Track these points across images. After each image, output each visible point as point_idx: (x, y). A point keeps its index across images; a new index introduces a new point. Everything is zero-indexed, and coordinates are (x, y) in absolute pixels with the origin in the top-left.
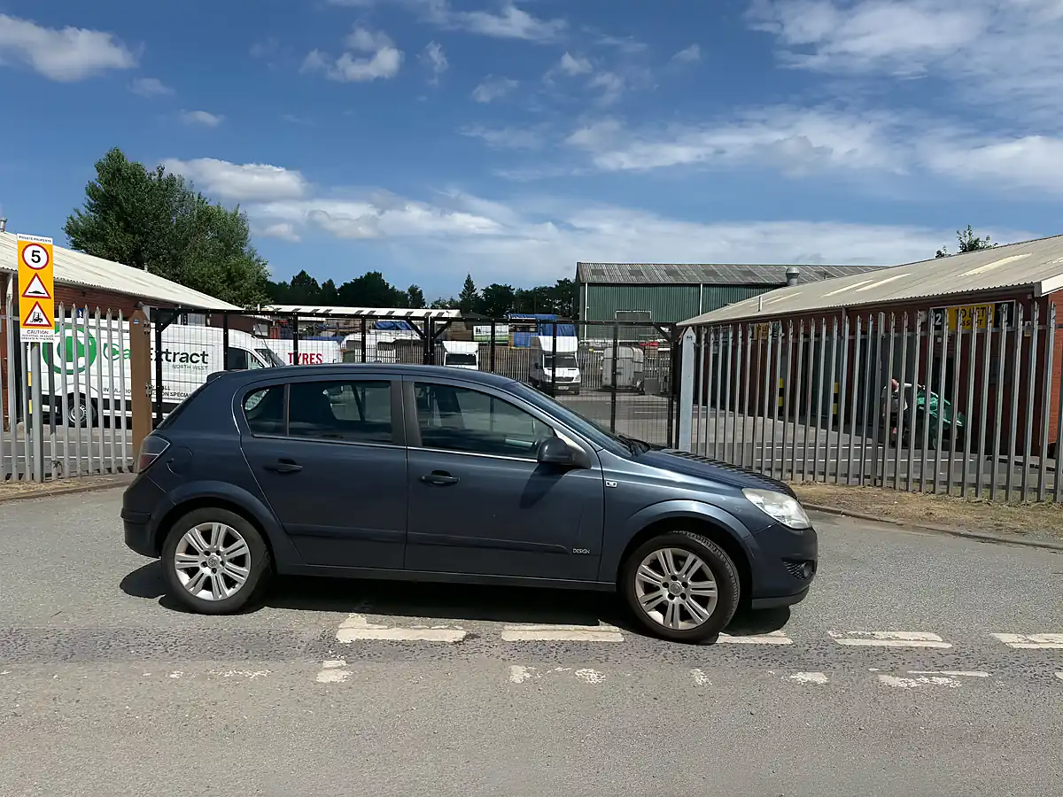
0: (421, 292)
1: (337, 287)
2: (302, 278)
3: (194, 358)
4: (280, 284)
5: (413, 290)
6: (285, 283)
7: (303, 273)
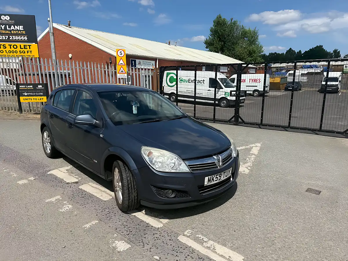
0: (339, 52)
1: (302, 53)
2: (290, 51)
3: (201, 82)
4: (281, 54)
5: (335, 51)
6: (283, 53)
7: (291, 49)
